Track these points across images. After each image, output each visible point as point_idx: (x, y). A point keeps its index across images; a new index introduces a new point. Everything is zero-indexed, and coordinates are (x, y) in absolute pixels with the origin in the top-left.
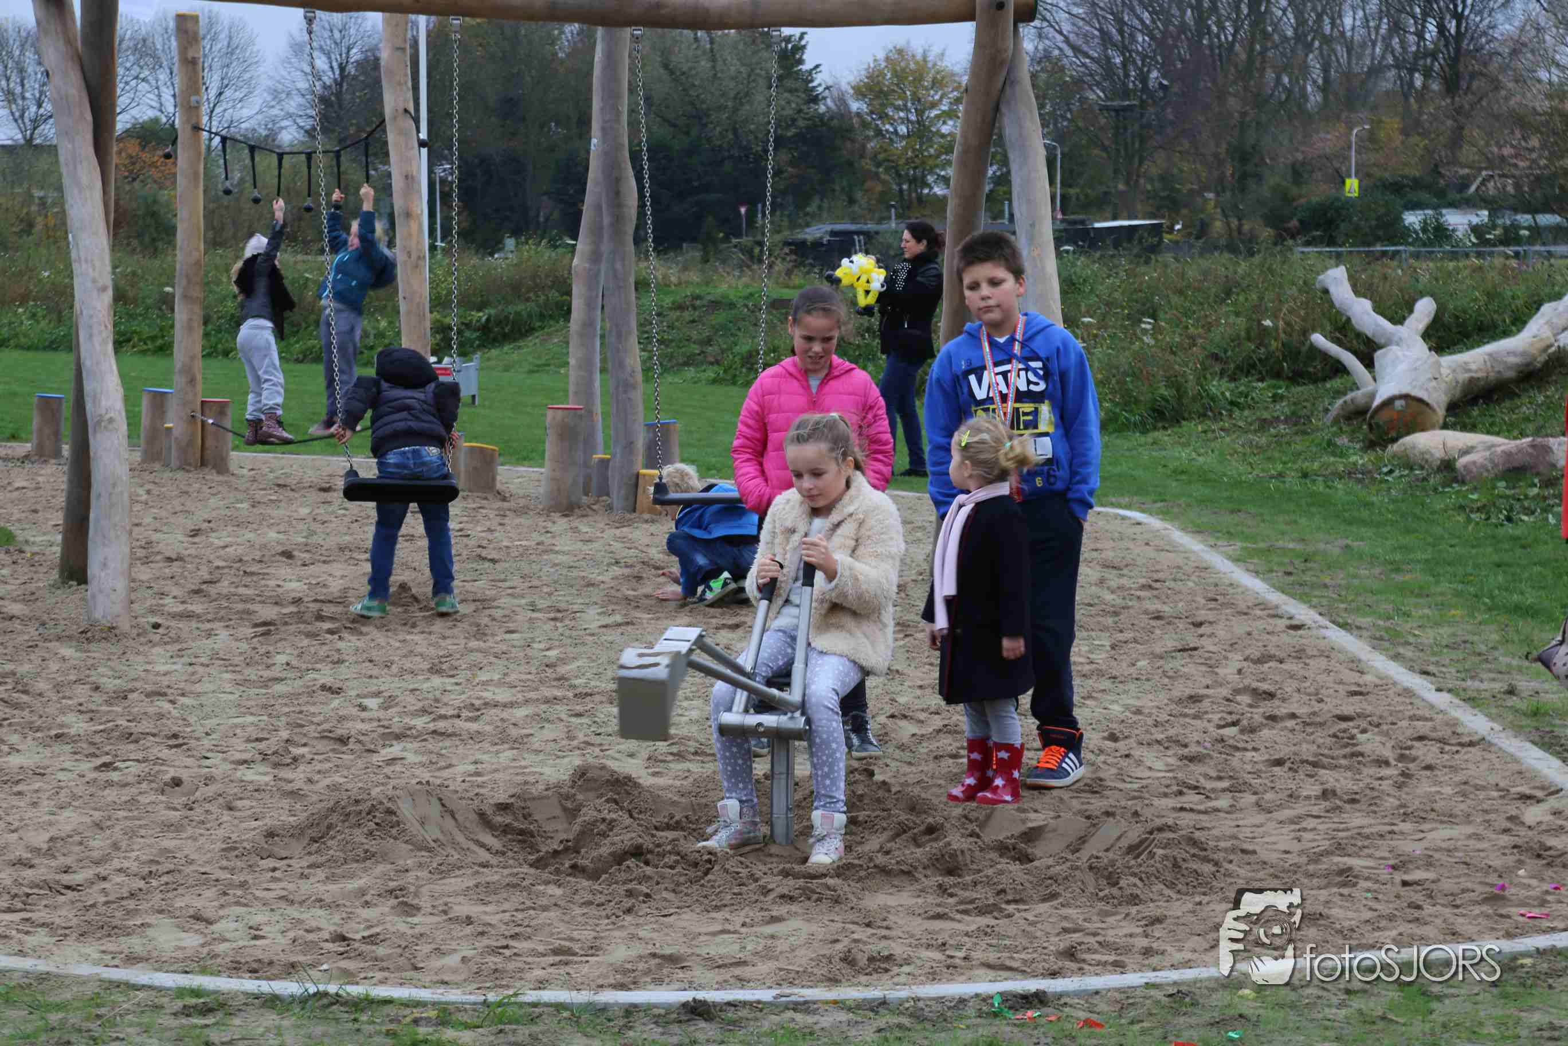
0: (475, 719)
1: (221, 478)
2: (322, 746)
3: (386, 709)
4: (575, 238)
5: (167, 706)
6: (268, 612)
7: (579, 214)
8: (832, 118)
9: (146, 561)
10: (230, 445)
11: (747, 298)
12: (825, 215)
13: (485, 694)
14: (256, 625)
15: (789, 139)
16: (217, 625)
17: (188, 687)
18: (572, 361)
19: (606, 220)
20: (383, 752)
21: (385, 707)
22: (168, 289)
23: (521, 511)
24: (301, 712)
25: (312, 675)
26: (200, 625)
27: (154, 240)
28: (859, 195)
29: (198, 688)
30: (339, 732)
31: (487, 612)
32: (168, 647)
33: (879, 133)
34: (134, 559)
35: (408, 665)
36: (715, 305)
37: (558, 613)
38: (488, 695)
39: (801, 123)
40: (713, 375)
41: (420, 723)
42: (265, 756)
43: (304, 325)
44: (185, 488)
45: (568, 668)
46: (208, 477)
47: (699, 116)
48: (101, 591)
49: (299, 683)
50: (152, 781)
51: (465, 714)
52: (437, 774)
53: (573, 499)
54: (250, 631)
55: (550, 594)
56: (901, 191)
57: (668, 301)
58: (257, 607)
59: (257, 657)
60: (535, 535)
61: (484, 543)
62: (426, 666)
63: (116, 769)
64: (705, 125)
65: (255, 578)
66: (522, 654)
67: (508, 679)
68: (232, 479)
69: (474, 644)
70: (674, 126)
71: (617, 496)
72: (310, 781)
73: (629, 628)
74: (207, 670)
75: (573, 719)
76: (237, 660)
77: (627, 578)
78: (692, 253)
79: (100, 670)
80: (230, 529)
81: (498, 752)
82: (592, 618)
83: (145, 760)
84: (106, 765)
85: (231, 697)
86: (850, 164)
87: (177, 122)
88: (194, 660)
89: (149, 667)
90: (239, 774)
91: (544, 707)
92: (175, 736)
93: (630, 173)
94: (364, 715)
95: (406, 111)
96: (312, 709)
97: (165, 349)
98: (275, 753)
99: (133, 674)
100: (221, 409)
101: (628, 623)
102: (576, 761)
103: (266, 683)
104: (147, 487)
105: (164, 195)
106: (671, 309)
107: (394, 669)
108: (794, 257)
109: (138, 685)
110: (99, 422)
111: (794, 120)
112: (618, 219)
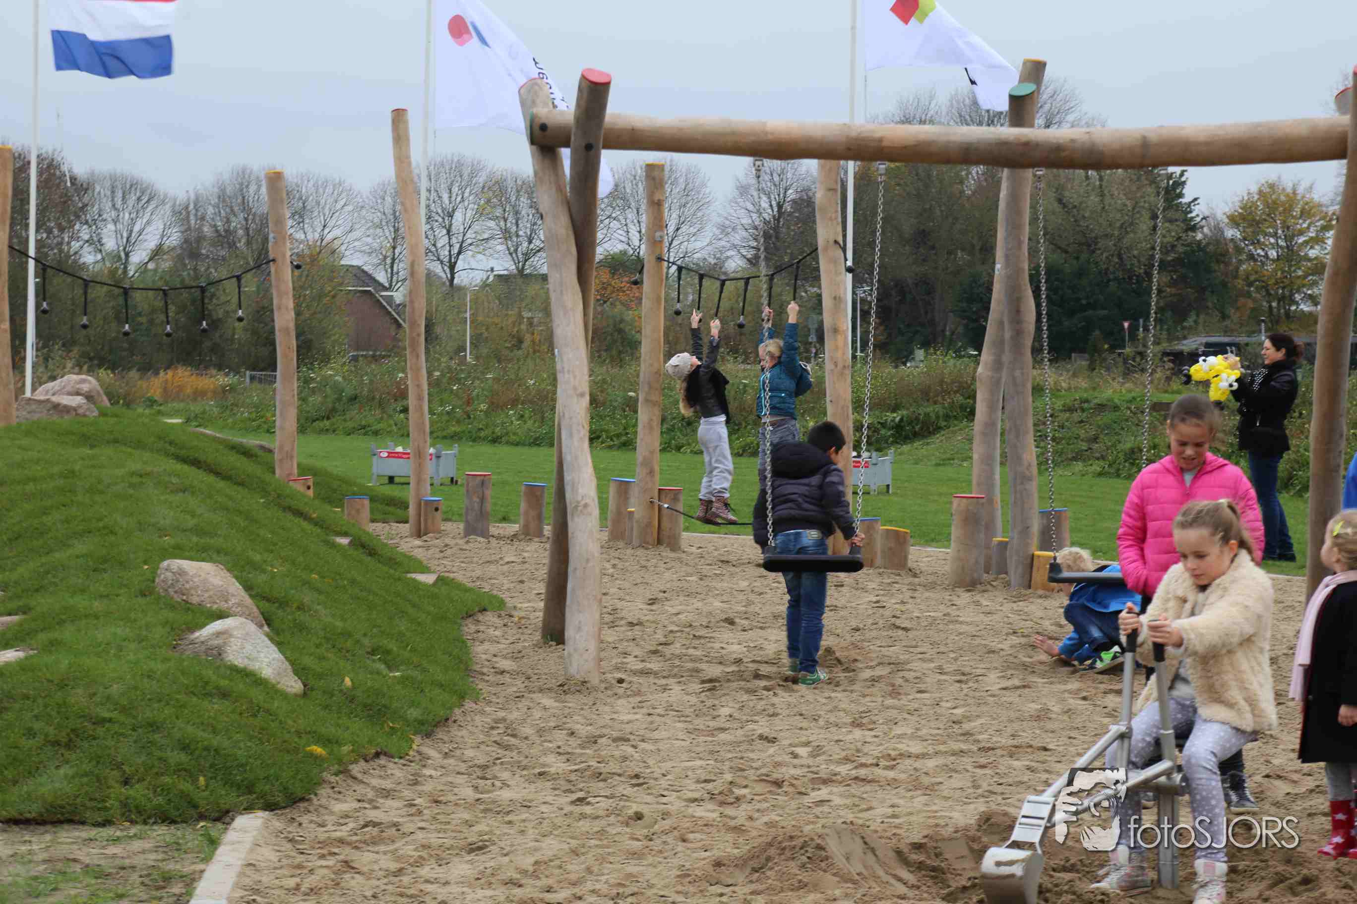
0: (892, 768)
1: (673, 555)
2: (760, 788)
3: (814, 757)
4: (979, 348)
5: (630, 750)
6: (715, 671)
7: (984, 328)
8: (1208, 244)
9: (612, 625)
10: (682, 526)
11: (1130, 401)
12: (1200, 328)
13: (899, 746)
14: (703, 682)
15: (1169, 262)
16: (671, 681)
17: (649, 735)
18: (975, 456)
19: (1007, 335)
20: (813, 794)
21: (813, 755)
22: (631, 394)
23: (931, 586)
24: (742, 758)
25: (751, 726)
26: (656, 681)
27: (620, 352)
28: (1231, 311)
29: (656, 735)
30: (775, 776)
31: (901, 674)
32: (630, 699)
33: (1251, 257)
34: (602, 623)
35: (832, 719)
36: (1101, 407)
37: (963, 678)
38: (902, 747)
39: (1180, 249)
40: (1099, 469)
41: (844, 770)
42: (712, 796)
43: (744, 424)
44: (643, 563)
45: (973, 724)
46: (664, 554)
47: (1089, 244)
48: (575, 650)
49: (740, 732)
50: (618, 815)
51: (883, 763)
52: (860, 815)
53: (975, 575)
54: (697, 687)
55: (956, 659)
56: (1270, 307)
57: (1059, 404)
58: (703, 666)
59: (705, 710)
60: (942, 607)
61: (898, 613)
62: (848, 720)
63: (588, 803)
64: (1094, 252)
65: (702, 641)
66: (932, 712)
67: (919, 733)
68: (684, 555)
69: (889, 702)
70: (1066, 252)
71: (1015, 574)
72: (751, 818)
73: (1027, 690)
74: (663, 719)
75: (978, 770)
76: (688, 711)
77: (1023, 646)
78: (1080, 362)
79: (575, 718)
80: (681, 598)
81: (912, 797)
82: (993, 681)
83: (612, 797)
84: (581, 800)
85: (683, 743)
86: (1224, 284)
87: (641, 253)
88: (651, 711)
89: (615, 716)
90: (690, 810)
91: (953, 758)
92: (637, 776)
93: (1029, 293)
94: (796, 761)
95: (836, 242)
96: (751, 755)
97: (628, 445)
98: (720, 793)
99: (601, 722)
100: (675, 496)
101: (1024, 687)
102: (981, 807)
103: (712, 732)
104: (613, 562)
105: (629, 315)
106: (1061, 411)
107: (821, 722)
108: (1171, 365)
109: (605, 731)
110: (576, 507)
111: (1173, 246)
112: (1018, 333)
